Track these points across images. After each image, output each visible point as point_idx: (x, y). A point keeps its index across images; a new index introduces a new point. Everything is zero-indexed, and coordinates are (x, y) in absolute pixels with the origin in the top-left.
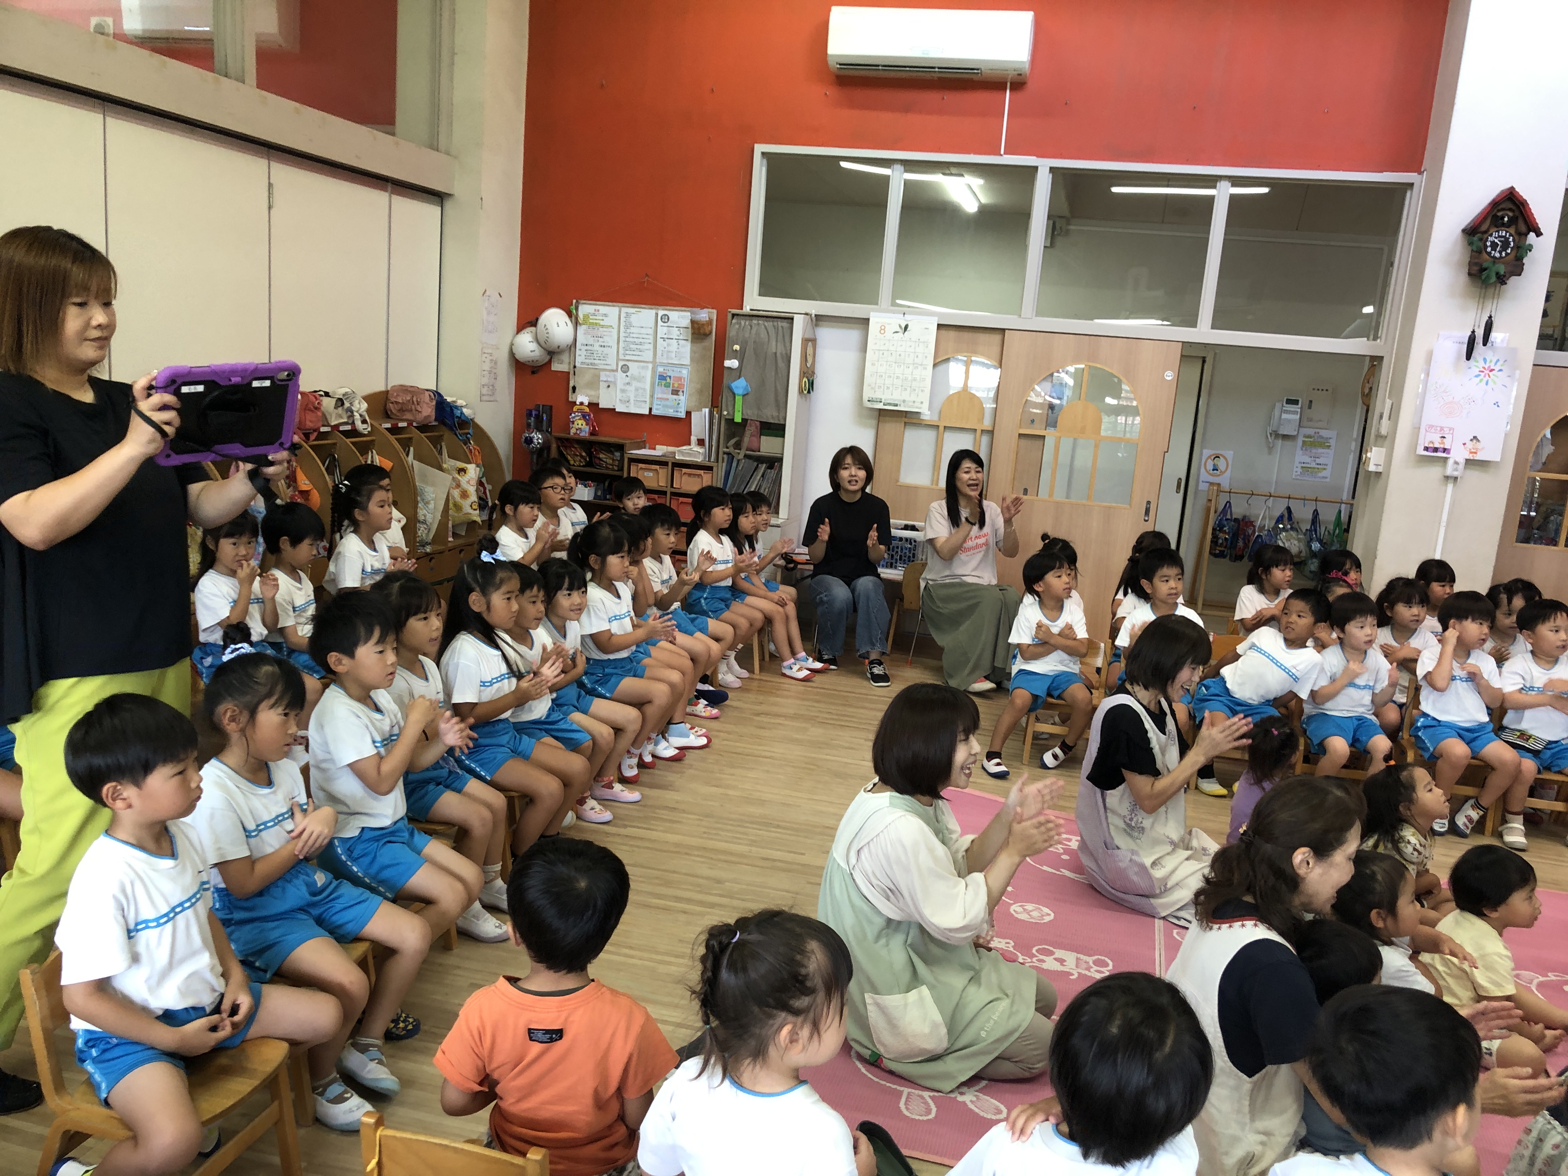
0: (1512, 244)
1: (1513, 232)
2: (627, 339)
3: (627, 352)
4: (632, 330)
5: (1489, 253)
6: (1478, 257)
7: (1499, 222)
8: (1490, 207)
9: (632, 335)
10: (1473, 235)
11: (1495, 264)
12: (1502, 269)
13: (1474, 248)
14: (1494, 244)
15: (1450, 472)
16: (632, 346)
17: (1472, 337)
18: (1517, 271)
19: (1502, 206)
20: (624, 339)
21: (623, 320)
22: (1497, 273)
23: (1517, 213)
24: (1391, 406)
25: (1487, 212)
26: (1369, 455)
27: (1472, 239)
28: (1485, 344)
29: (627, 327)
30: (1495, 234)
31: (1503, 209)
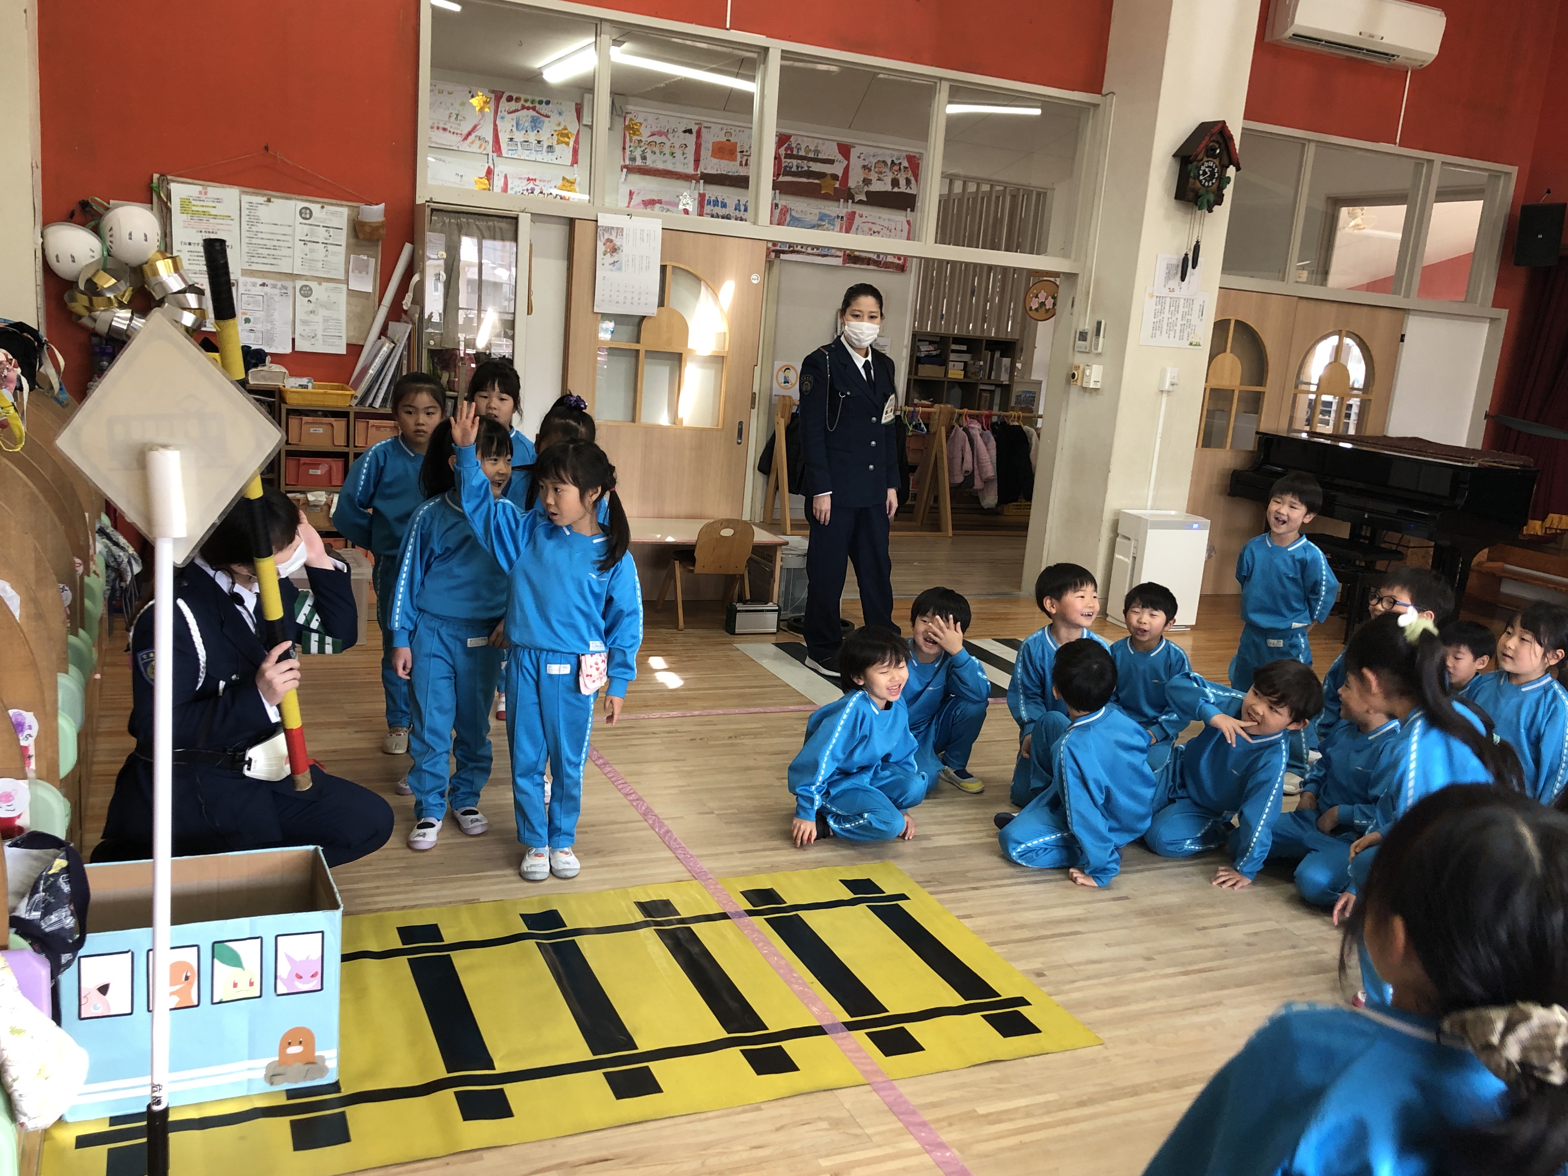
0: (1217, 175)
1: (1217, 163)
2: (254, 241)
3: (253, 259)
4: (261, 227)
5: (1201, 181)
6: (1194, 184)
7: (1210, 153)
8: (1207, 138)
9: (260, 235)
10: (1191, 163)
11: (1207, 192)
12: (1212, 197)
13: (1192, 175)
14: (1205, 173)
15: (1167, 387)
16: (260, 251)
17: (1185, 260)
18: (1219, 201)
19: (1213, 138)
20: (247, 240)
21: (245, 212)
22: (1208, 201)
23: (1223, 146)
24: (1099, 324)
25: (1204, 143)
26: (1088, 372)
27: (1190, 166)
28: (1194, 267)
29: (251, 224)
30: (1206, 164)
31: (1214, 141)
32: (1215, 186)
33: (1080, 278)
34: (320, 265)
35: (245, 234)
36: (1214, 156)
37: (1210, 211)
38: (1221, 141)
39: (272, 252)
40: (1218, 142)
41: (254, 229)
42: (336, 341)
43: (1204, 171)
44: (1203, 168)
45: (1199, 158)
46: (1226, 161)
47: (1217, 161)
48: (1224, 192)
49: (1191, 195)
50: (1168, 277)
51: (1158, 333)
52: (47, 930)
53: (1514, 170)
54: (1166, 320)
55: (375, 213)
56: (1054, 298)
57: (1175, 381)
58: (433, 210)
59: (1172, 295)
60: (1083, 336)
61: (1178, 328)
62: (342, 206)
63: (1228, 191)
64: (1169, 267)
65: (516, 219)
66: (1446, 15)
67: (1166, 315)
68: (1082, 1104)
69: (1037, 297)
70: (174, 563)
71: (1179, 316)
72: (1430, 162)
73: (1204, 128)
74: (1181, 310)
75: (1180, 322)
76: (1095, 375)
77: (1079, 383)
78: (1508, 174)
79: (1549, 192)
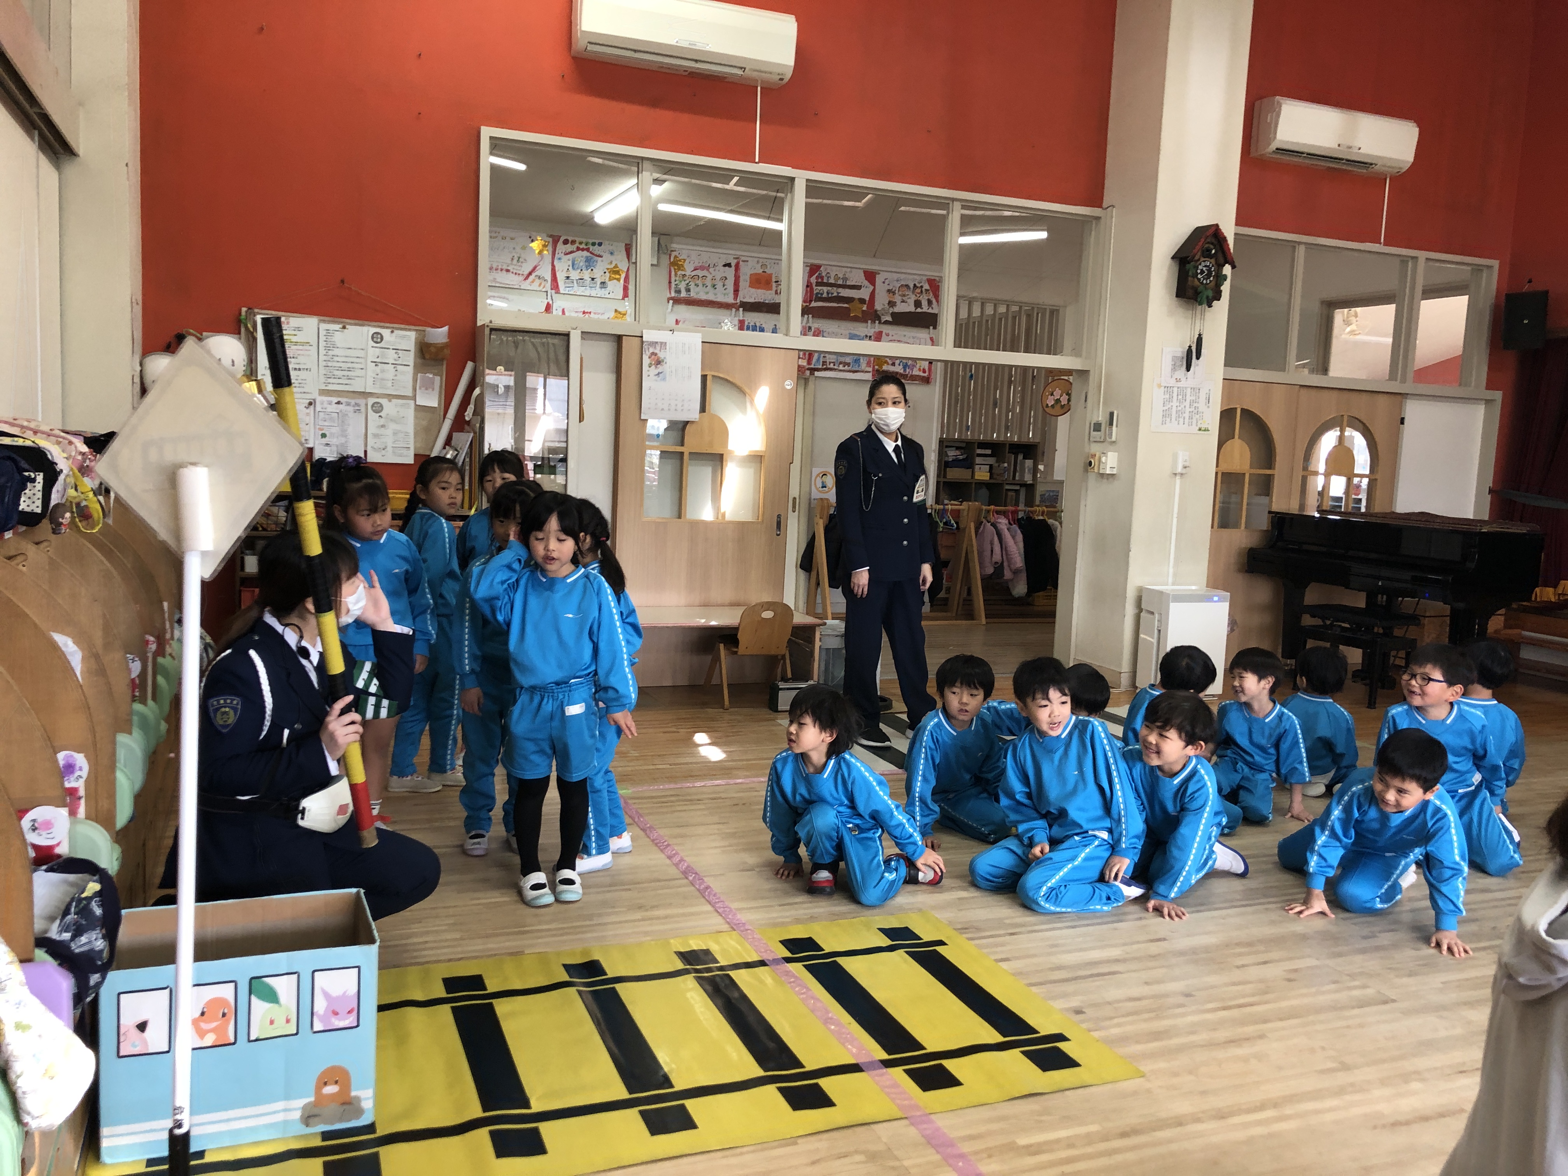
0: (1214, 273)
3: (329, 380)
4: (336, 352)
5: (1199, 280)
6: (1193, 281)
7: (1206, 254)
8: (1203, 240)
9: (336, 359)
10: (1189, 263)
11: (1206, 289)
12: (1210, 294)
13: (1190, 273)
14: (1202, 272)
15: (1179, 469)
16: (336, 373)
17: (1189, 351)
18: (1218, 296)
19: (1208, 240)
20: (324, 364)
21: (322, 338)
22: (1207, 297)
23: (1218, 246)
24: (1112, 414)
25: (1201, 243)
26: (1103, 459)
27: (1188, 266)
28: (1198, 358)
29: (328, 349)
30: (1203, 264)
31: (1208, 243)
32: (1213, 284)
33: (1091, 373)
34: (389, 384)
35: (322, 358)
36: (1210, 256)
37: (1210, 306)
38: (1215, 242)
39: (346, 373)
40: (1212, 244)
41: (330, 353)
42: (405, 452)
43: (1202, 270)
44: (1200, 267)
45: (1197, 258)
46: (1221, 260)
47: (1213, 261)
48: (1222, 288)
49: (1190, 292)
50: (1174, 369)
51: (1168, 420)
52: (77, 951)
53: (1495, 263)
54: (1174, 409)
55: (440, 335)
56: (1069, 394)
57: (1187, 464)
58: (492, 330)
59: (1179, 384)
60: (1097, 427)
61: (1187, 415)
62: (410, 330)
63: (1226, 288)
64: (1174, 358)
65: (567, 335)
66: (1419, 126)
67: (1175, 403)
68: (1124, 1135)
69: (1052, 394)
70: (202, 578)
71: (1187, 404)
72: (1415, 258)
73: (1199, 232)
74: (1188, 398)
75: (1188, 410)
76: (1110, 462)
77: (1096, 471)
78: (1490, 267)
79: (1530, 281)
